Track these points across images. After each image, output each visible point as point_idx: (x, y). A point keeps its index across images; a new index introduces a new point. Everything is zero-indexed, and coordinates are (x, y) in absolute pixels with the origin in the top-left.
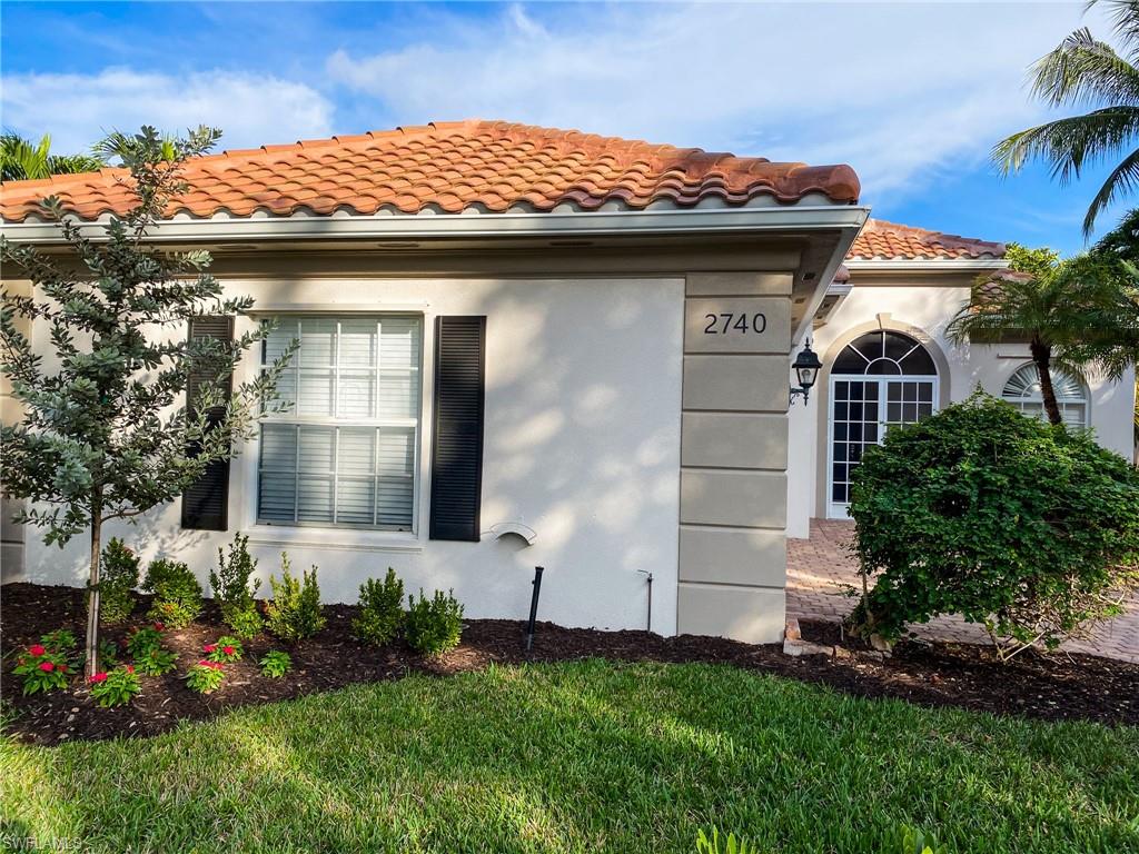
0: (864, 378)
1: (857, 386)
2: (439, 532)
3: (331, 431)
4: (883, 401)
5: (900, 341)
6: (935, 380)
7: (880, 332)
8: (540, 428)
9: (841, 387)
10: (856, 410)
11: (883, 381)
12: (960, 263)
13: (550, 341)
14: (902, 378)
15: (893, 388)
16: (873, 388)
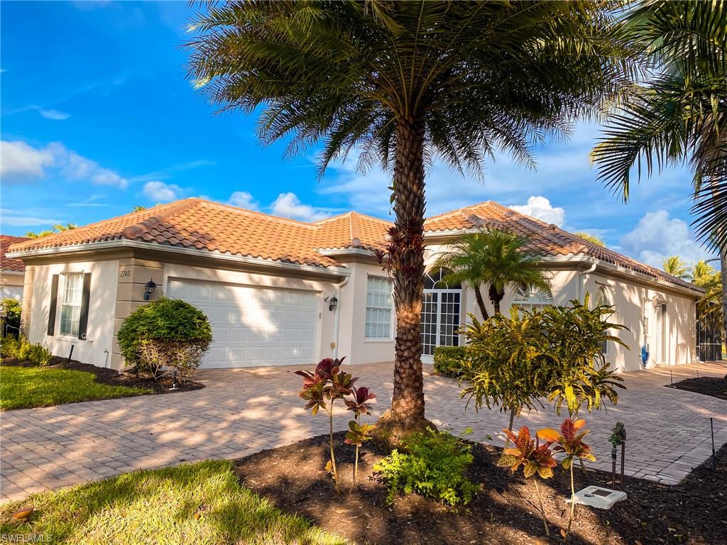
0: (433, 291)
1: (428, 294)
2: (80, 338)
4: (439, 302)
6: (460, 292)
8: (98, 303)
10: (428, 306)
11: (440, 292)
14: (447, 291)
15: (444, 295)
16: (435, 295)
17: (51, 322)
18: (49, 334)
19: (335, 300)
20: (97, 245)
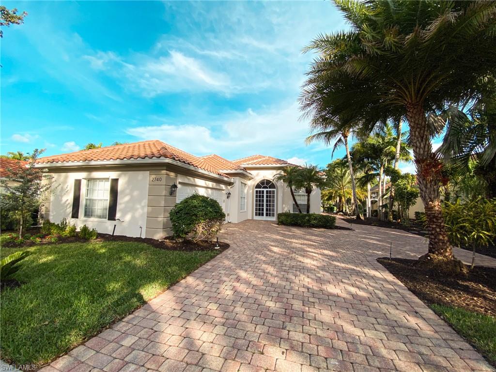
0: (261, 189)
1: (260, 191)
2: (109, 219)
3: (96, 200)
4: (265, 194)
5: (268, 182)
6: (275, 190)
7: (264, 180)
8: (127, 198)
9: (257, 191)
10: (260, 196)
11: (265, 190)
12: (279, 165)
13: (129, 183)
14: (269, 189)
15: (267, 191)
16: (263, 191)
17: (75, 210)
18: (73, 217)
19: (229, 194)
20: (126, 161)
